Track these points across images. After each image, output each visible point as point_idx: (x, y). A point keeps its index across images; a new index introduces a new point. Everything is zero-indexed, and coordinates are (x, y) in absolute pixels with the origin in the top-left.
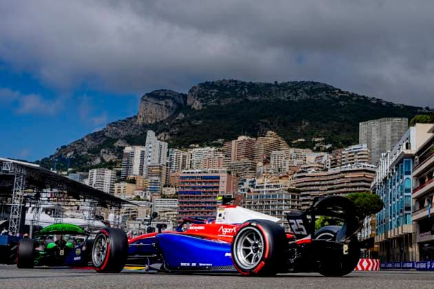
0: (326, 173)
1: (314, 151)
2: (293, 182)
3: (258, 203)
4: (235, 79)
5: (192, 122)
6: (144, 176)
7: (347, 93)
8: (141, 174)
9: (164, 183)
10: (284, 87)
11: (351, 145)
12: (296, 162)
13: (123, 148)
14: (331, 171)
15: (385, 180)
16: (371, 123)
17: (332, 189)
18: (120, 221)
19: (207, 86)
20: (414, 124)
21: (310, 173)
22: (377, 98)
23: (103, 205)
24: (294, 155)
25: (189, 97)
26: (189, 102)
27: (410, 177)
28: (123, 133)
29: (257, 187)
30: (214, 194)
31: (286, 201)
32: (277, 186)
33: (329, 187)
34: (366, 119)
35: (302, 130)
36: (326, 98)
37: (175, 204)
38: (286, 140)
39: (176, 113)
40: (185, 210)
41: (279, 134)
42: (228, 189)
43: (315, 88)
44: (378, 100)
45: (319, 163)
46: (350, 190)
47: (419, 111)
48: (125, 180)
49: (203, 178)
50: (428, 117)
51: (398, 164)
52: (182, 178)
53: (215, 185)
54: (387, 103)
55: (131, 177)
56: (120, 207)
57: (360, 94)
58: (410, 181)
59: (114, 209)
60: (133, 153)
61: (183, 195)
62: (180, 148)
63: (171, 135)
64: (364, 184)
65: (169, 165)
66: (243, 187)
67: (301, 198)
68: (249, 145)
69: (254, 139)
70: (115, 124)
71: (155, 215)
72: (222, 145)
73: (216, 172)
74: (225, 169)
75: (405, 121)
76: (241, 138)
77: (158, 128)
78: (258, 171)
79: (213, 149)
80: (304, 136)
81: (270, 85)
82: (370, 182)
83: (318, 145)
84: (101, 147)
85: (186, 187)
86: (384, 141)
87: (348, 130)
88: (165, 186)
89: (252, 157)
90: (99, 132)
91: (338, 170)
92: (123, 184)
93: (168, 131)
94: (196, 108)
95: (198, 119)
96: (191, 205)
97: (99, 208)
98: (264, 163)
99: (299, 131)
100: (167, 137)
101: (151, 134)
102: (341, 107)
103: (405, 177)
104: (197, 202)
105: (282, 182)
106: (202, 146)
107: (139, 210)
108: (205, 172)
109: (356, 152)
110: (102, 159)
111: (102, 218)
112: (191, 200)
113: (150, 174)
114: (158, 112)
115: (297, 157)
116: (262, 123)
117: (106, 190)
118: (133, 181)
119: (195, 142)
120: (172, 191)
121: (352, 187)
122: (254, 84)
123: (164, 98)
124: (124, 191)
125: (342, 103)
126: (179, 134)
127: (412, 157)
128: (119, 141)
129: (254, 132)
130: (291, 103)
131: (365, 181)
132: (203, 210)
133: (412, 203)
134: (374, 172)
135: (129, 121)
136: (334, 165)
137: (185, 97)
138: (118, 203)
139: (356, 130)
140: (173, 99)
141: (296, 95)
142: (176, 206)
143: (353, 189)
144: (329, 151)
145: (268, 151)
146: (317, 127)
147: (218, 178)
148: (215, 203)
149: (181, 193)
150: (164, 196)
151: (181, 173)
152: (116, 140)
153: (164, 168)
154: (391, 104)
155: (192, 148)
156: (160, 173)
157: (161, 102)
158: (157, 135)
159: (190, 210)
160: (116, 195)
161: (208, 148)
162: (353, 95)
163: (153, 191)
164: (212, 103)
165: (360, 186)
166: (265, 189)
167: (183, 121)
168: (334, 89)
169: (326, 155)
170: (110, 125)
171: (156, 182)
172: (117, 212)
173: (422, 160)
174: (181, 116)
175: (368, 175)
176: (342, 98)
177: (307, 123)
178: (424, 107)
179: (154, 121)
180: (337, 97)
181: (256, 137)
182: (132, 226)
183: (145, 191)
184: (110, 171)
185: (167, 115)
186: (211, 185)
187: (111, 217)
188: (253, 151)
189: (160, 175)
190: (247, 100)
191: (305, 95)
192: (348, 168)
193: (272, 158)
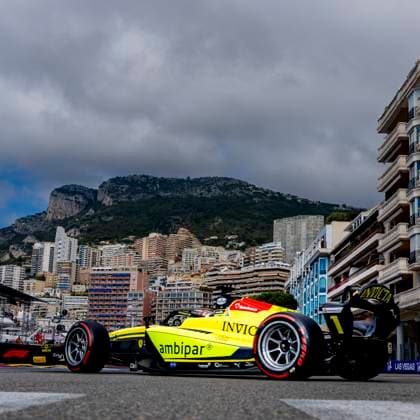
0: (239, 272)
1: (226, 249)
2: (205, 280)
3: (170, 302)
4: (146, 174)
5: (103, 218)
6: (54, 272)
7: (262, 189)
8: (51, 270)
9: (73, 280)
10: (197, 182)
11: (265, 243)
12: (208, 260)
13: (33, 244)
14: (243, 270)
15: (299, 278)
16: (285, 220)
17: (245, 288)
18: (30, 318)
19: (117, 181)
20: (329, 222)
21: (222, 272)
22: (292, 194)
23: (13, 302)
24: (206, 253)
25: (100, 193)
26: (99, 198)
27: (326, 276)
28: (32, 229)
29: (169, 285)
30: (125, 292)
31: (198, 299)
32: (189, 285)
33: (242, 286)
34: (280, 216)
35: (214, 227)
36: (240, 195)
37: (85, 301)
38: (199, 238)
39: (87, 208)
40: (95, 308)
41: (191, 231)
42: (139, 287)
43: (228, 184)
44: (293, 197)
45: (232, 261)
46: (263, 289)
47: (335, 208)
48: (34, 277)
49: (113, 275)
50: (345, 215)
51: (313, 263)
52: (93, 275)
53: (126, 282)
54: (303, 200)
55: (40, 274)
56: (29, 305)
57: (275, 191)
58: (325, 280)
59: (23, 306)
60: (42, 249)
61: (93, 293)
62: (90, 245)
63: (81, 231)
64: (277, 283)
65: (79, 262)
66: (154, 285)
67: (213, 297)
68: (159, 242)
69: (166, 236)
70: (24, 220)
71: (65, 313)
72: (133, 242)
73: (126, 269)
74: (136, 267)
75: (321, 219)
76: (152, 235)
77: (67, 224)
78: (169, 269)
79: (124, 246)
80: (217, 232)
81: (183, 180)
82: (284, 281)
83: (230, 242)
84: (10, 243)
85: (97, 285)
86: (299, 239)
87: (263, 228)
88: (75, 283)
89: (163, 255)
90: (8, 228)
91: (251, 268)
92: (32, 281)
93: (78, 227)
94: (107, 204)
95: (109, 216)
96: (101, 303)
97: (8, 305)
98: (176, 261)
99: (211, 228)
100: (78, 234)
101: (60, 230)
102: (255, 203)
103: (320, 276)
104: (107, 300)
105: (194, 281)
106: (112, 243)
107: (49, 307)
108: (115, 270)
109: (270, 251)
110: (11, 256)
111: (12, 315)
112: (102, 298)
113: (60, 271)
114: (68, 208)
115: (209, 255)
116: (175, 220)
117: (15, 286)
118: (43, 278)
119: (105, 239)
120: (82, 288)
121: (265, 286)
122: (166, 180)
123: (74, 193)
124: (34, 288)
125: (256, 200)
126: (89, 230)
127: (328, 256)
128: (29, 237)
129: (166, 230)
130: (204, 199)
131: (278, 280)
132: (113, 308)
134: (289, 271)
135: (39, 217)
136: (247, 263)
137: (95, 192)
138: (27, 300)
139: (271, 228)
140: (82, 194)
141: (209, 191)
142: (86, 304)
143: (267, 289)
144: (243, 249)
145: (180, 249)
146: (230, 224)
147: (129, 275)
148: (125, 301)
149: (91, 290)
150: (73, 294)
151: (92, 270)
152: (26, 235)
154: (306, 202)
155: (102, 245)
156: (70, 270)
157: (70, 198)
158: (66, 231)
159: (101, 308)
160: (26, 292)
161: (119, 245)
162: (267, 192)
163: (63, 288)
164: (123, 198)
165: (274, 286)
166: (176, 287)
167: (93, 217)
168: (248, 185)
169: (239, 253)
170: (19, 220)
171: (66, 280)
172: (27, 309)
173: (338, 259)
174: (91, 212)
175: (282, 274)
176: (257, 195)
177: (220, 220)
178: (341, 204)
179: (63, 217)
180: (251, 193)
181: (168, 234)
182: (41, 323)
183: (55, 288)
184: (19, 268)
185: (77, 211)
186: (121, 282)
187: (20, 315)
188: (164, 248)
189: (70, 272)
190: (159, 196)
191: (218, 191)
192: (261, 266)
193: (184, 255)
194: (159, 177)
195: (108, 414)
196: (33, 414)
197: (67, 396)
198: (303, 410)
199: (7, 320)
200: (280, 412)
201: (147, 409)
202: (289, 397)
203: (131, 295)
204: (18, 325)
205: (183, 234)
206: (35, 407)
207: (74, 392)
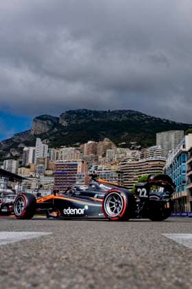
0: (137, 162)
1: (131, 149)
2: (119, 167)
5: (62, 133)
6: (35, 163)
7: (150, 116)
8: (33, 162)
9: (46, 168)
10: (114, 113)
11: (151, 146)
12: (120, 156)
13: (23, 148)
14: (140, 161)
15: (171, 166)
16: (163, 133)
17: (142, 171)
18: (22, 189)
19: (70, 112)
20: (187, 134)
21: (128, 162)
23: (12, 180)
24: (119, 152)
25: (60, 119)
26: (60, 122)
27: (186, 164)
28: (23, 140)
29: (99, 170)
30: (74, 174)
31: (115, 178)
32: (110, 170)
33: (140, 170)
34: (160, 131)
35: (124, 138)
36: (138, 120)
37: (52, 179)
38: (115, 143)
39: (53, 128)
40: (58, 183)
41: (111, 140)
42: (82, 171)
43: (131, 114)
44: (167, 120)
45: (134, 156)
48: (24, 166)
49: (68, 165)
51: (178, 157)
52: (57, 165)
53: (75, 169)
54: (172, 122)
55: (27, 164)
56: (21, 182)
57: (157, 117)
58: (185, 166)
59: (17, 183)
60: (28, 151)
61: (57, 175)
62: (55, 148)
63: (50, 140)
64: (159, 168)
65: (49, 158)
66: (91, 170)
67: (123, 176)
68: (93, 146)
69: (97, 143)
70: (18, 134)
71: (41, 186)
72: (79, 146)
73: (75, 161)
74: (81, 160)
75: (182, 132)
76: (90, 142)
77: (42, 136)
78: (99, 160)
79: (74, 148)
80: (125, 140)
81: (106, 112)
82: (162, 167)
83: (133, 146)
84: (11, 147)
85: (59, 170)
86: (171, 144)
87: (150, 138)
88: (47, 170)
89: (96, 153)
90: (9, 139)
91: (144, 160)
92: (23, 169)
93: (48, 138)
94: (64, 125)
95: (65, 131)
96: (61, 180)
97: (9, 182)
98: (103, 157)
99: (122, 138)
100: (48, 142)
101: (38, 140)
102: (146, 124)
103: (182, 164)
104: (65, 179)
105: (113, 167)
106: (67, 147)
107: (32, 183)
108: (69, 162)
109: (155, 150)
110: (11, 154)
111: (11, 188)
112: (62, 177)
113: (38, 163)
114: (42, 128)
115: (121, 153)
116: (102, 134)
117: (13, 171)
118: (29, 167)
119: (64, 145)
120: (51, 172)
121: (152, 170)
123: (46, 119)
124: (24, 172)
125: (146, 122)
126: (55, 140)
127: (186, 152)
128: (21, 144)
129: (97, 139)
130: (118, 122)
131: (159, 166)
132: (68, 183)
133: (187, 179)
134: (165, 161)
135: (26, 133)
136: (142, 157)
137: (58, 119)
138: (20, 179)
139: (155, 137)
140: (51, 120)
141: (121, 117)
142: (53, 181)
144: (140, 149)
145: (105, 150)
146: (132, 136)
147: (77, 165)
148: (75, 179)
149: (56, 173)
150: (46, 175)
151: (56, 162)
152: (19, 144)
153: (46, 159)
154: (174, 123)
155: (62, 148)
158: (42, 140)
159: (61, 183)
160: (19, 174)
161: (71, 148)
162: (153, 118)
163: (40, 172)
164: (73, 122)
165: (157, 170)
166: (103, 171)
167: (57, 132)
168: (142, 114)
169: (137, 151)
170: (15, 135)
171: (41, 167)
172: (20, 184)
174: (56, 130)
175: (161, 163)
176: (147, 119)
177: (127, 134)
179: (40, 133)
180: (144, 119)
181: (98, 141)
183: (35, 172)
184: (15, 161)
185: (48, 130)
186: (72, 169)
187: (16, 187)
188: (96, 149)
189: (44, 163)
190: (93, 121)
191: (126, 117)
192: (150, 159)
193: (107, 154)
194: (93, 110)
195: (65, 243)
196: (24, 244)
197: (43, 234)
198: (174, 240)
199: (9, 191)
200: (161, 241)
201: (87, 240)
202: (167, 232)
203: (78, 176)
204: (15, 194)
205: (106, 141)
206: (25, 240)
207: (47, 232)
